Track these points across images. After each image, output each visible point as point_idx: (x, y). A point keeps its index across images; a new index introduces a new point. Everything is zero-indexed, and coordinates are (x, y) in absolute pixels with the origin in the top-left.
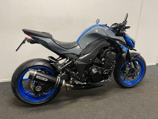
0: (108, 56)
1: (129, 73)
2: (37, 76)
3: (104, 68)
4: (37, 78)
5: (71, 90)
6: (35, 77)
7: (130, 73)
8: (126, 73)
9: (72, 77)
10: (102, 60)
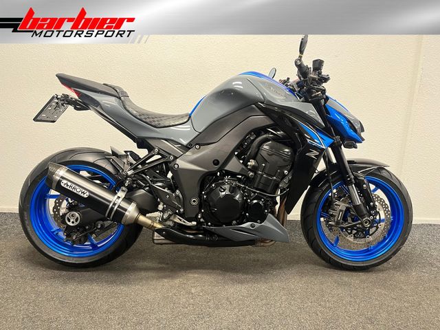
0: (264, 153)
1: (345, 219)
2: (65, 182)
3: (254, 188)
4: (62, 185)
5: (164, 241)
6: (59, 182)
7: (349, 219)
8: (336, 218)
9: (162, 204)
10: (249, 163)
